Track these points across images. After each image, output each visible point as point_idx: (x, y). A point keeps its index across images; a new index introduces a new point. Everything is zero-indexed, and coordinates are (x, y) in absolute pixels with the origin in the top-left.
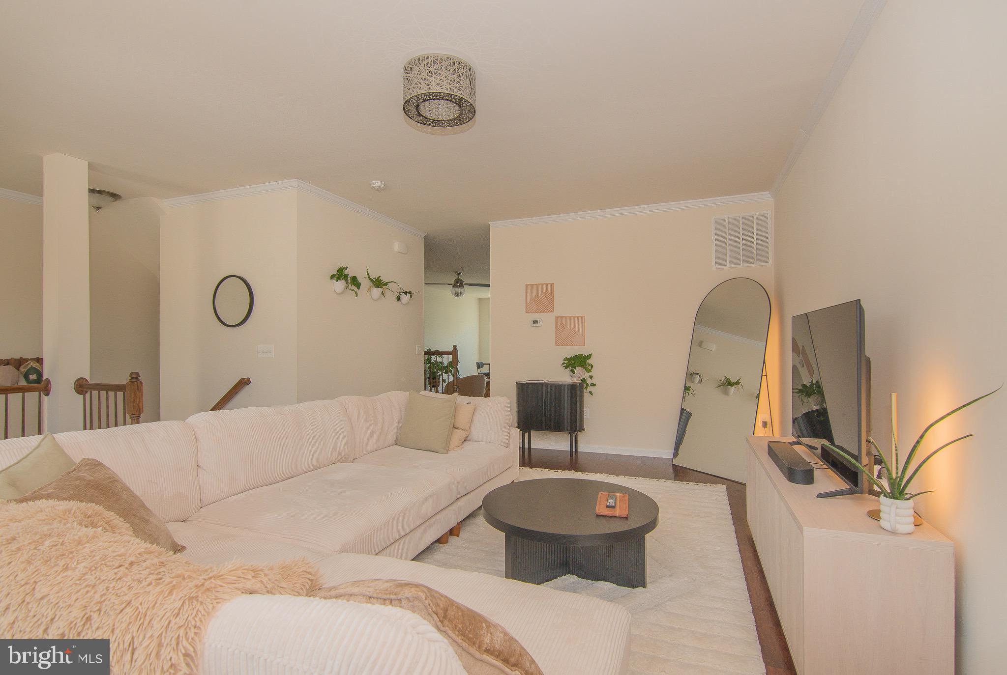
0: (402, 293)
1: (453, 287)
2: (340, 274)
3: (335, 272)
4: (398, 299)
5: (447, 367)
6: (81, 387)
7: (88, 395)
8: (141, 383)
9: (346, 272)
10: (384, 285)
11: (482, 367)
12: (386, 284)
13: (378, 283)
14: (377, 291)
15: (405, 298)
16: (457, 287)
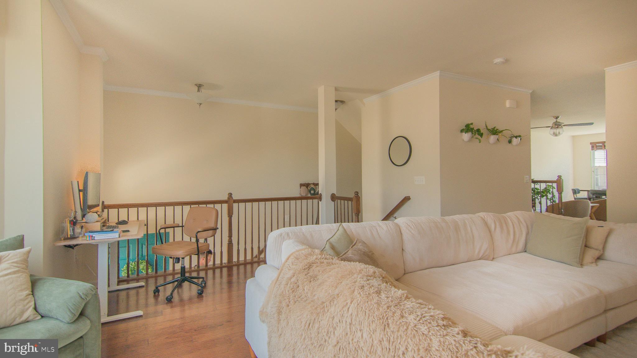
0: (514, 137)
1: (551, 128)
2: (468, 129)
3: (464, 128)
4: (510, 142)
5: (542, 192)
6: (334, 198)
7: (336, 201)
8: (360, 197)
9: (471, 126)
10: (499, 133)
11: (579, 193)
12: (502, 131)
13: (494, 132)
14: (493, 138)
15: (515, 141)
16: (555, 128)
